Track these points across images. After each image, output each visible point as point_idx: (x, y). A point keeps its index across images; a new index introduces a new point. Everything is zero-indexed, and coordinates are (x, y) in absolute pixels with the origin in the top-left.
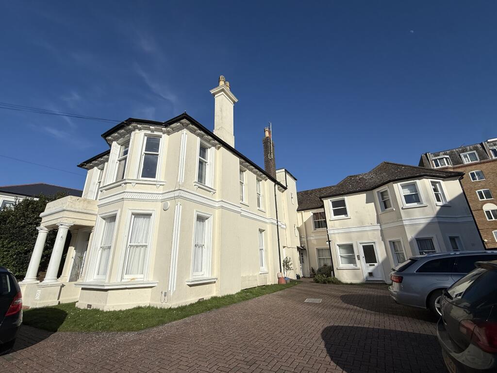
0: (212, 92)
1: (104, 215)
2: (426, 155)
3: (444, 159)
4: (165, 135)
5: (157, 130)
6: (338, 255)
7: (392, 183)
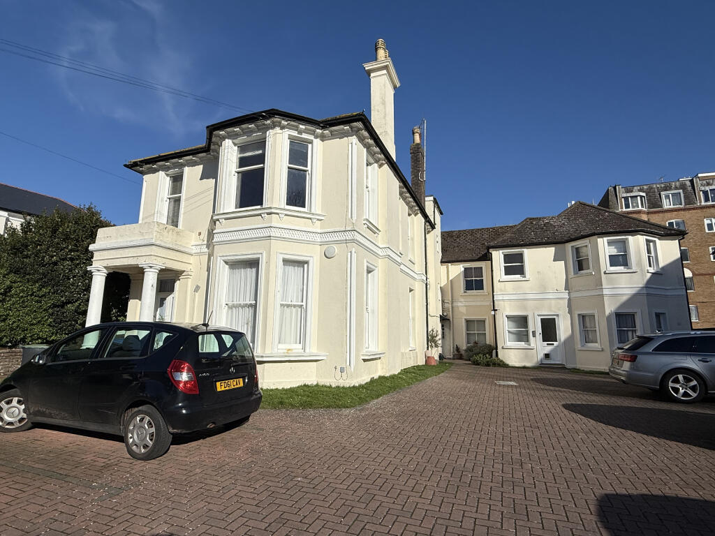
0: (368, 67)
1: (226, 258)
2: (615, 188)
3: (639, 198)
4: (318, 140)
5: (306, 131)
6: (505, 328)
7: (596, 236)
